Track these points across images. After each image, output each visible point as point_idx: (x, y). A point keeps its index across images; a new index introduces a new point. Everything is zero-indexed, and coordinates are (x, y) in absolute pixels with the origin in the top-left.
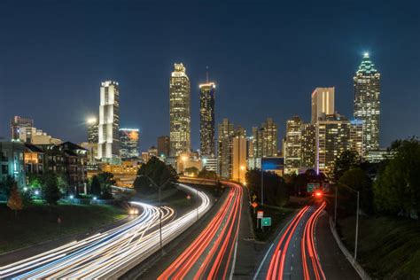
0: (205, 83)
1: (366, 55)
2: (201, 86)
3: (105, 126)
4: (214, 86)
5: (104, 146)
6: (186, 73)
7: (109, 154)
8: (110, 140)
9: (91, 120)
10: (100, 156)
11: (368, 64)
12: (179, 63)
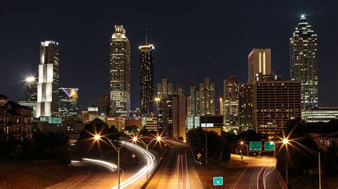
0: (145, 44)
1: (303, 17)
2: (140, 48)
3: (44, 85)
4: (153, 48)
5: (43, 104)
6: (126, 35)
7: (48, 112)
8: (49, 99)
9: (30, 79)
10: (38, 115)
11: (305, 26)
12: (119, 25)
